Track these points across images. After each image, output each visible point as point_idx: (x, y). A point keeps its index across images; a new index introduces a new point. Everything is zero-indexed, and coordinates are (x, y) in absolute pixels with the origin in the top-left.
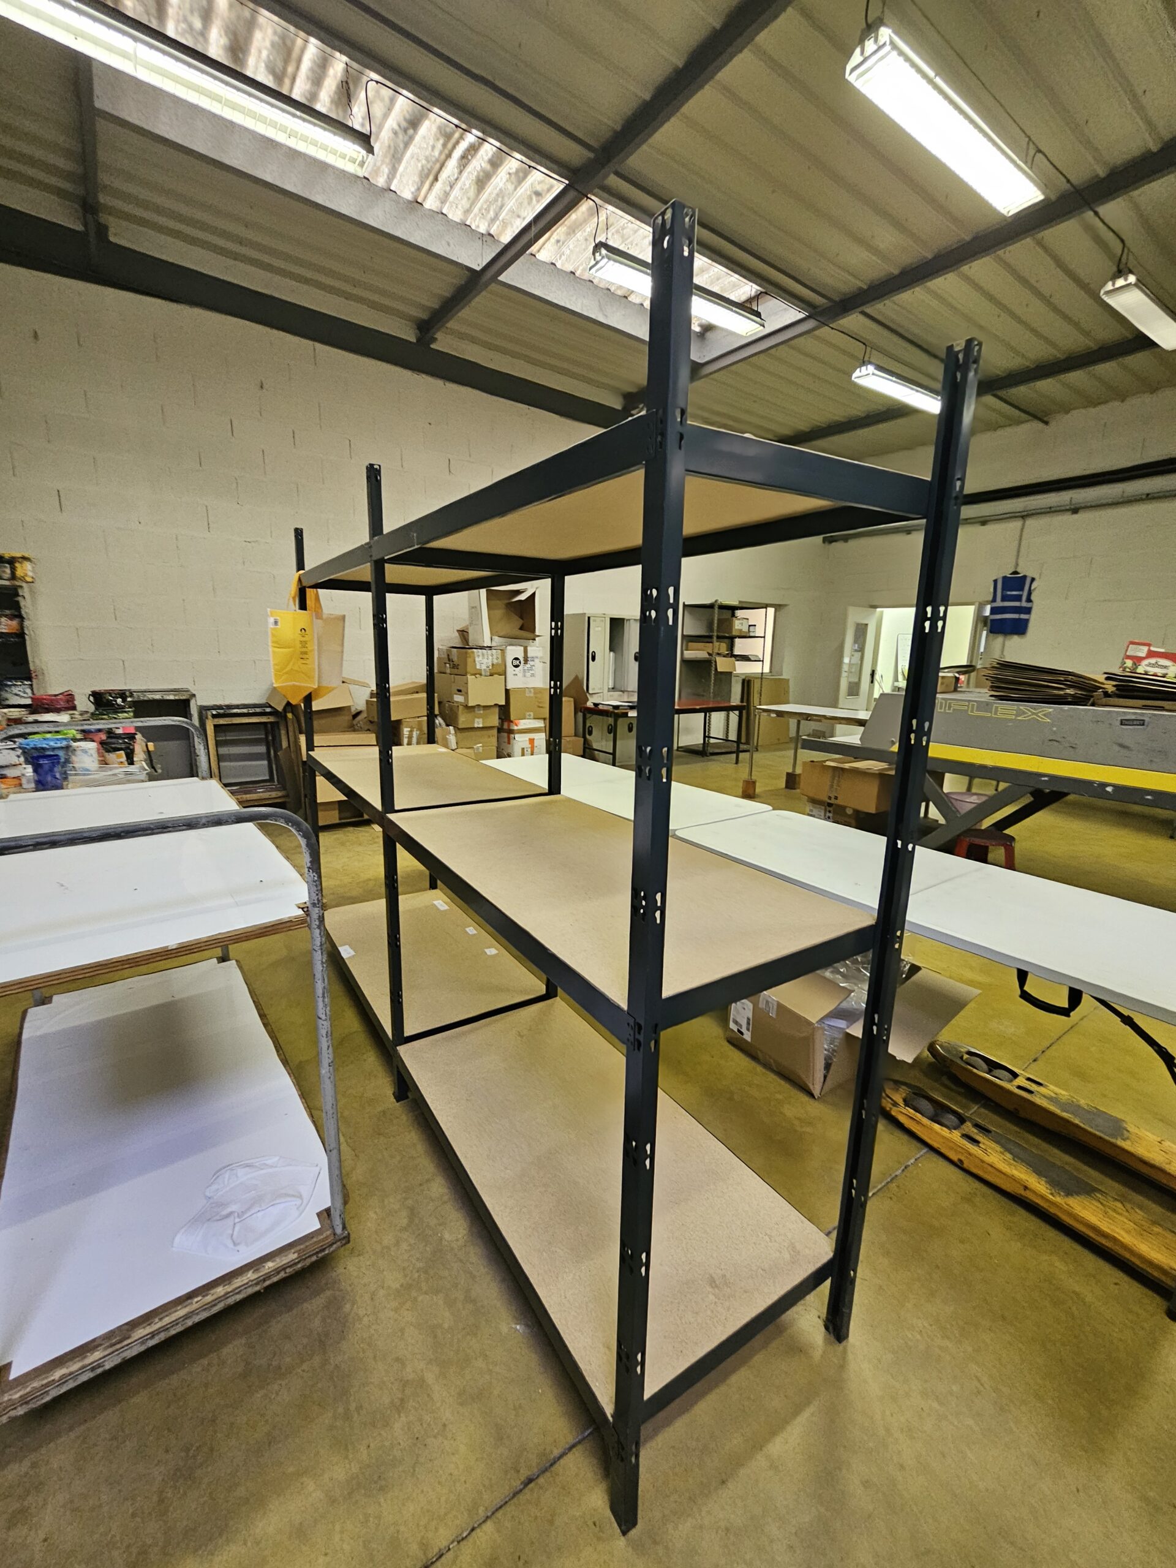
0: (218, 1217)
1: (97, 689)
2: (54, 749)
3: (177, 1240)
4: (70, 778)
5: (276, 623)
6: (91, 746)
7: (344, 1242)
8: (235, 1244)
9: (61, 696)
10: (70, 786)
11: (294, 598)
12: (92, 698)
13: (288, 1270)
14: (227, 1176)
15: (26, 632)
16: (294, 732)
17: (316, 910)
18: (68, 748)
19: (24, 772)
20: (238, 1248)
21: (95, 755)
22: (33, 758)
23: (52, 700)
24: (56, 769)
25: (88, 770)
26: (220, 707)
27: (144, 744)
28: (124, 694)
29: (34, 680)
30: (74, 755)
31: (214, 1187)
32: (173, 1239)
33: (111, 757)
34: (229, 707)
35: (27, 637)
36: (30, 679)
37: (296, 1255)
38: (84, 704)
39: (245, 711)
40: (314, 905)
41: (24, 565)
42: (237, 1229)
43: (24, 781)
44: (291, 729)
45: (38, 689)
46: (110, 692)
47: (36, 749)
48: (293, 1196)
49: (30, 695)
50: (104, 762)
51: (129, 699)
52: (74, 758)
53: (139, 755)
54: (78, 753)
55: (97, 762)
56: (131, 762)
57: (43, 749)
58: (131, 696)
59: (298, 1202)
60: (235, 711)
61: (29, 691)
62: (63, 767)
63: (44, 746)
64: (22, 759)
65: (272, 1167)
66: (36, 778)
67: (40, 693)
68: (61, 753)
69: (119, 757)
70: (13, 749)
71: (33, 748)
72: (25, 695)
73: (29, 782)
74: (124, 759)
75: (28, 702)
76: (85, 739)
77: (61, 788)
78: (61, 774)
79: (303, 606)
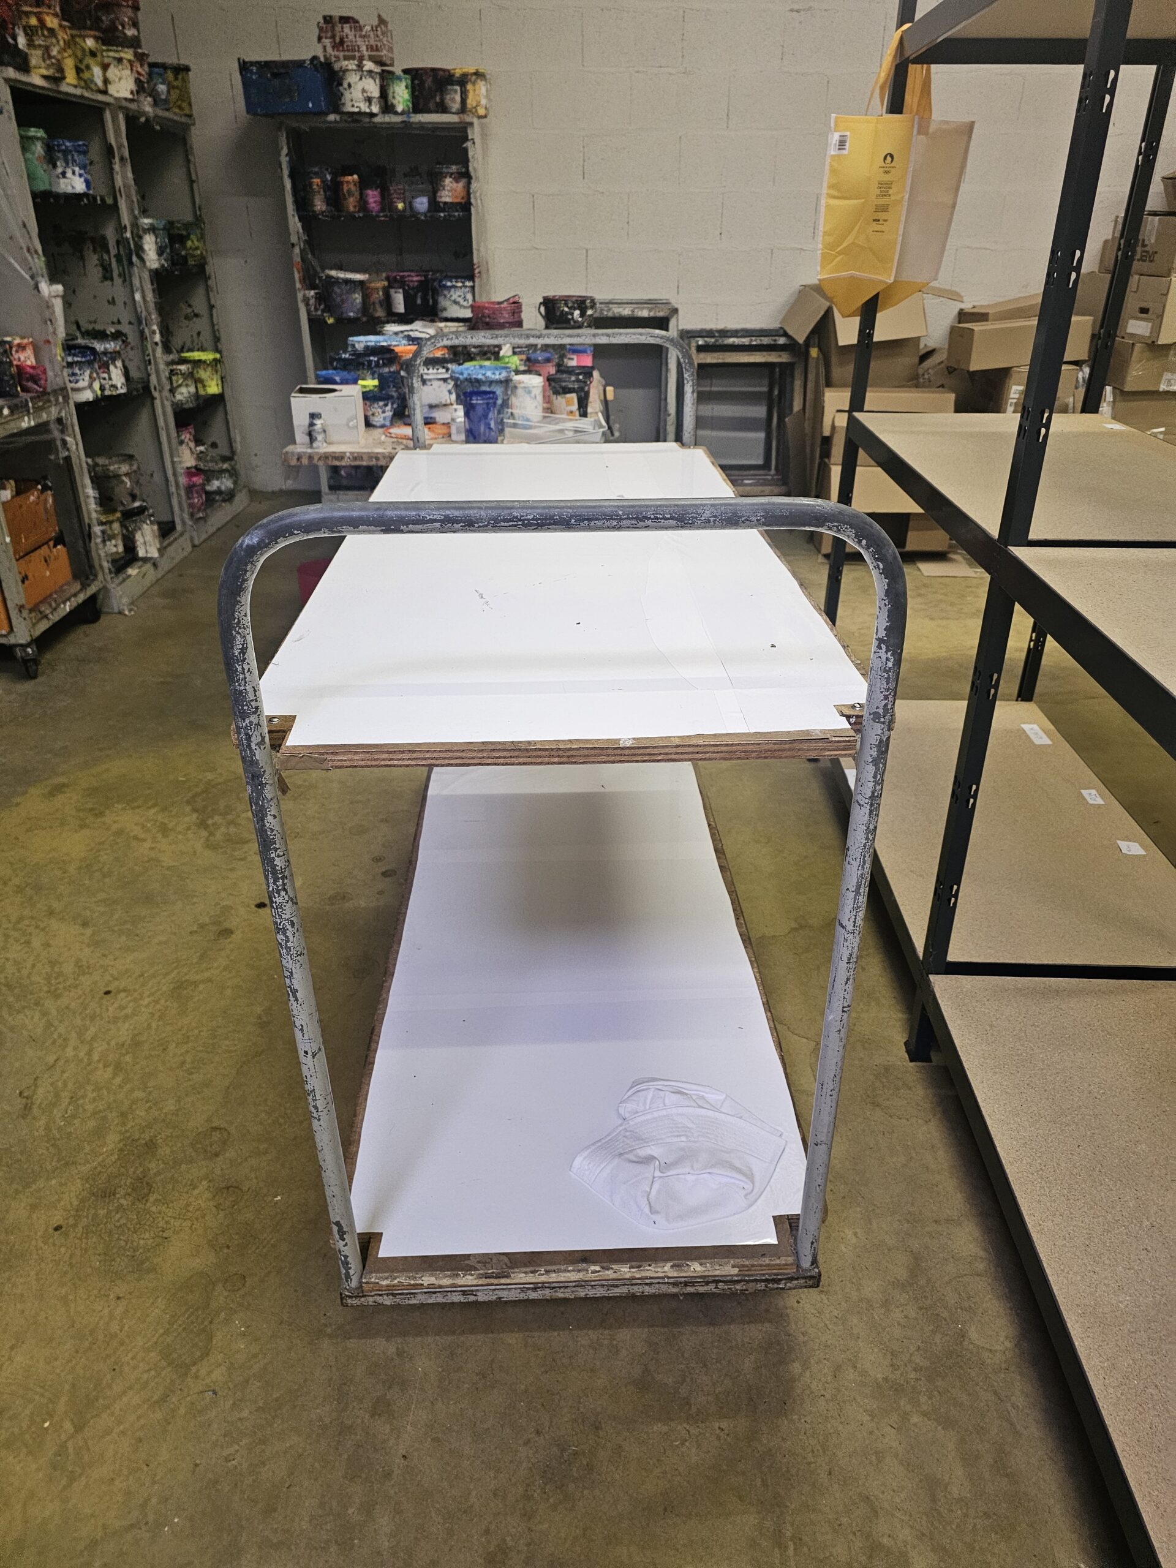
0: (631, 1157)
1: (551, 293)
2: (491, 382)
3: (578, 1161)
4: (507, 430)
5: (842, 143)
6: (535, 382)
7: (810, 1283)
8: (652, 1210)
9: (505, 304)
10: (505, 442)
11: (882, 88)
12: (542, 309)
13: (721, 1286)
14: (650, 1094)
15: (472, 200)
16: (817, 382)
17: (878, 728)
18: (507, 382)
19: (455, 415)
20: (655, 1217)
21: (540, 398)
22: (465, 394)
23: (494, 311)
24: (491, 415)
25: (528, 420)
26: (710, 333)
27: (601, 388)
28: (584, 302)
29: (477, 280)
30: (515, 396)
31: (631, 1106)
32: (574, 1158)
33: (560, 401)
34: (724, 333)
35: (473, 209)
36: (471, 278)
37: (736, 1271)
38: (533, 318)
39: (746, 341)
40: (876, 716)
41: (477, 87)
42: (656, 1186)
43: (453, 430)
44: (811, 376)
45: (481, 295)
46: (566, 299)
47: (469, 380)
48: (739, 1171)
49: (471, 302)
50: (550, 410)
51: (589, 312)
52: (514, 401)
53: (595, 405)
54: (520, 391)
55: (540, 409)
56: (584, 414)
57: (478, 381)
58: (592, 307)
59: (749, 1187)
60: (731, 341)
61: (469, 296)
62: (499, 413)
63: (480, 377)
64: (453, 397)
65: (714, 1108)
66: (467, 426)
67: (482, 299)
68: (499, 391)
69: (569, 403)
70: (445, 380)
71: (466, 379)
72: (465, 304)
73: (458, 432)
74: (575, 407)
75: (468, 314)
76: (528, 372)
77: (496, 442)
78: (496, 423)
79: (896, 105)
